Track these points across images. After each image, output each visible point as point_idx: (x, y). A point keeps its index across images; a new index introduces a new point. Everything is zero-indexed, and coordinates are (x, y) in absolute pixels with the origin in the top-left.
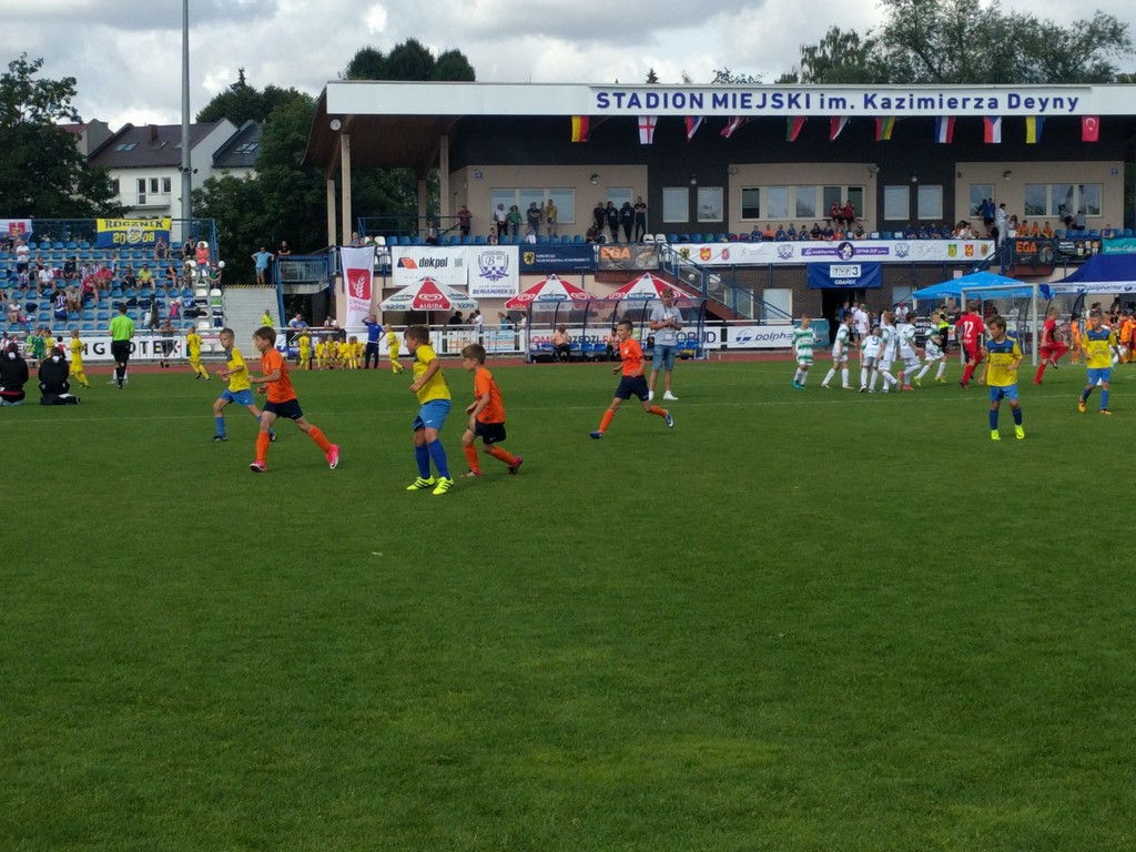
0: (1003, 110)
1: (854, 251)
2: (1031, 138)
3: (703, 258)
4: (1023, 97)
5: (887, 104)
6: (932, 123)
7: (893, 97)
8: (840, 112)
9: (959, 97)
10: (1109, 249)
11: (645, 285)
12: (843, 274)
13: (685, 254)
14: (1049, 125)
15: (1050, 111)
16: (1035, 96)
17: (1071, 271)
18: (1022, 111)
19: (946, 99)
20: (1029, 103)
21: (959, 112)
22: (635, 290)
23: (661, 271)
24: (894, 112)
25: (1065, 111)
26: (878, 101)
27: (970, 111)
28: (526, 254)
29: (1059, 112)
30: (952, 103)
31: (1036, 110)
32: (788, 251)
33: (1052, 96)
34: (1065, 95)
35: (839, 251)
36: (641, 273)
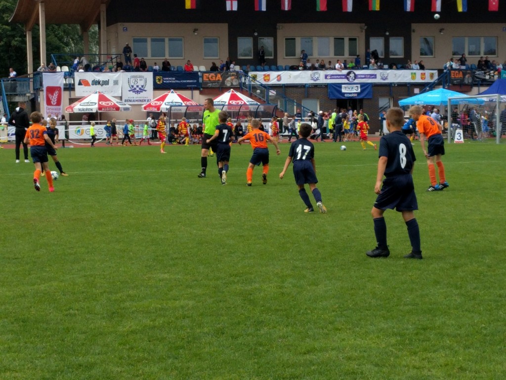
1: (356, 76)
3: (265, 80)
10: (504, 76)
12: (350, 90)
13: (254, 78)
28: (158, 77)
32: (317, 76)
35: (347, 76)
36: (228, 88)
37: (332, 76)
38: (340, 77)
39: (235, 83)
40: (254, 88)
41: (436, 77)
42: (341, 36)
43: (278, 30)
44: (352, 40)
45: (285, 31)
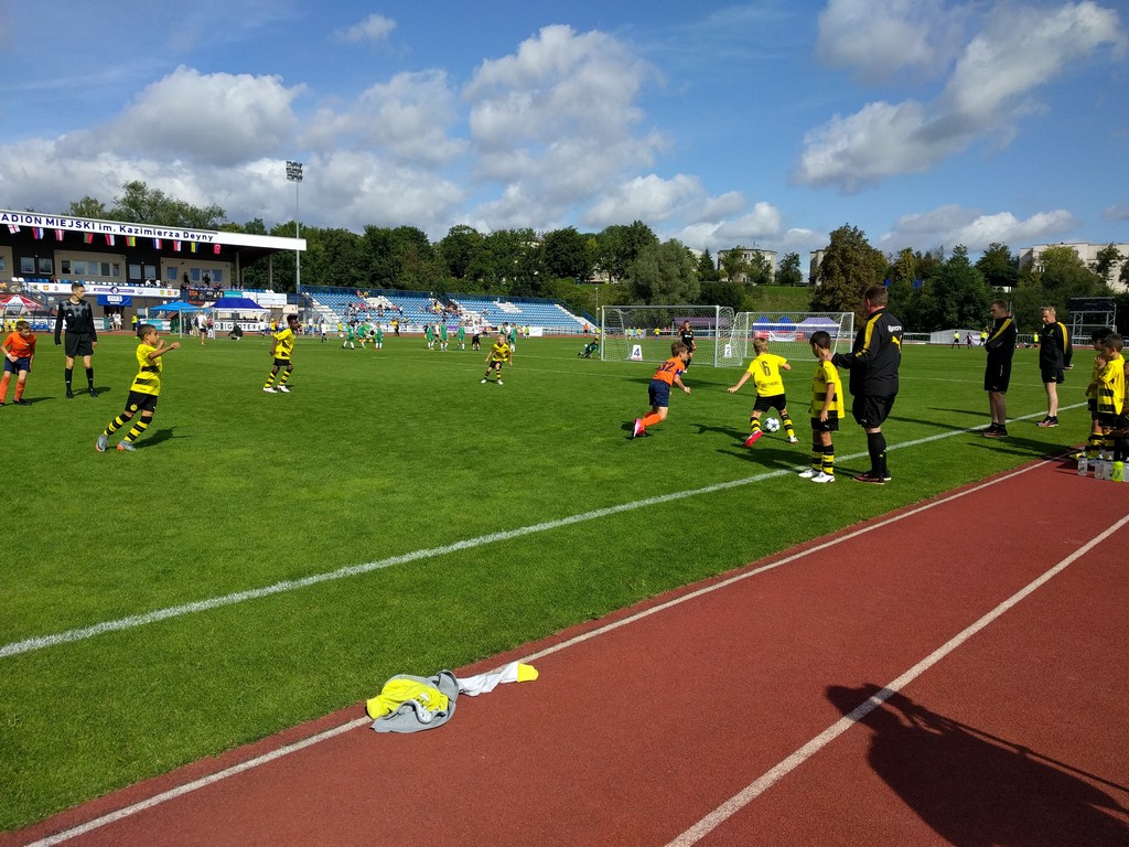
0: (181, 238)
1: (118, 290)
2: (193, 250)
3: (45, 290)
4: (190, 233)
5: (130, 231)
6: (151, 241)
7: (133, 228)
8: (109, 232)
9: (163, 231)
10: (226, 296)
11: (16, 300)
12: (114, 299)
13: (35, 287)
14: (201, 246)
15: (201, 240)
16: (195, 234)
17: (212, 303)
18: (189, 239)
19: (157, 231)
20: (192, 236)
21: (162, 237)
22: (11, 302)
23: (23, 294)
24: (133, 234)
25: (207, 241)
26: (126, 228)
27: (167, 237)
29: (204, 241)
30: (159, 233)
31: (195, 239)
33: (202, 234)
34: (207, 235)
35: (111, 290)
36: (14, 294)
37: (99, 290)
38: (106, 290)
39: (19, 290)
40: (36, 294)
41: (179, 294)
42: (105, 261)
43: (56, 256)
44: (116, 266)
45: (61, 256)
